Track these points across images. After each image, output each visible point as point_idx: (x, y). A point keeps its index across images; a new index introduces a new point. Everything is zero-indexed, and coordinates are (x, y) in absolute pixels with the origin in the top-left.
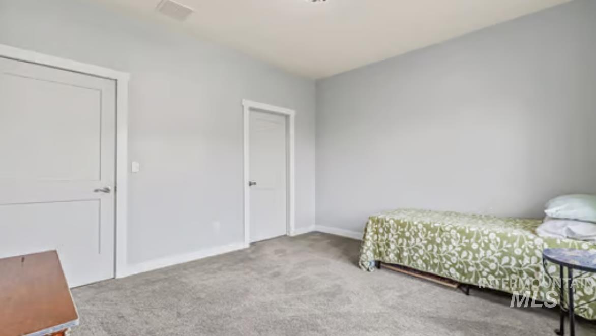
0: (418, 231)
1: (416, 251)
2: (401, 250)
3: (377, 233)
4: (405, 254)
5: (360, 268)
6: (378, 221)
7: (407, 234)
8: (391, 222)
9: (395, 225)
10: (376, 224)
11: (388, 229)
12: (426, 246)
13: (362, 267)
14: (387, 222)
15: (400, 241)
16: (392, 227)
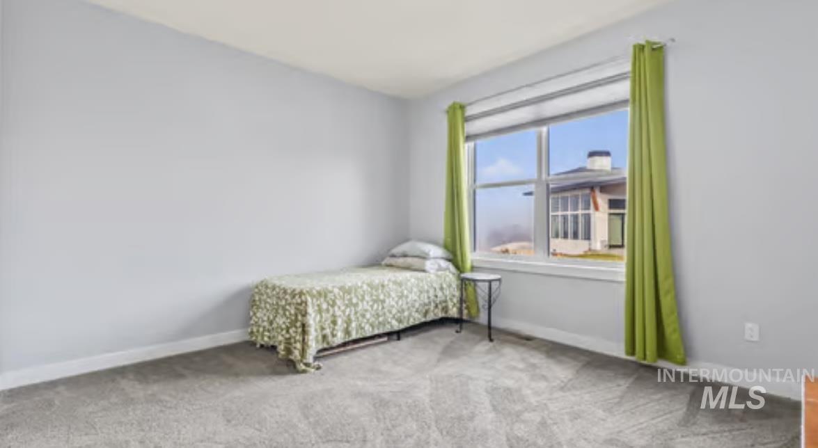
0: (364, 294)
1: (363, 316)
2: (348, 322)
3: (320, 311)
4: (354, 325)
5: (304, 372)
6: (319, 293)
7: (354, 301)
8: (336, 291)
9: (341, 294)
10: (317, 300)
11: (334, 302)
12: (372, 306)
13: (308, 369)
14: (331, 292)
15: (348, 311)
16: (338, 297)
